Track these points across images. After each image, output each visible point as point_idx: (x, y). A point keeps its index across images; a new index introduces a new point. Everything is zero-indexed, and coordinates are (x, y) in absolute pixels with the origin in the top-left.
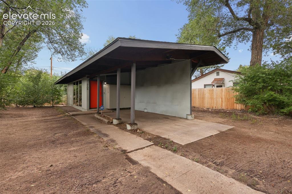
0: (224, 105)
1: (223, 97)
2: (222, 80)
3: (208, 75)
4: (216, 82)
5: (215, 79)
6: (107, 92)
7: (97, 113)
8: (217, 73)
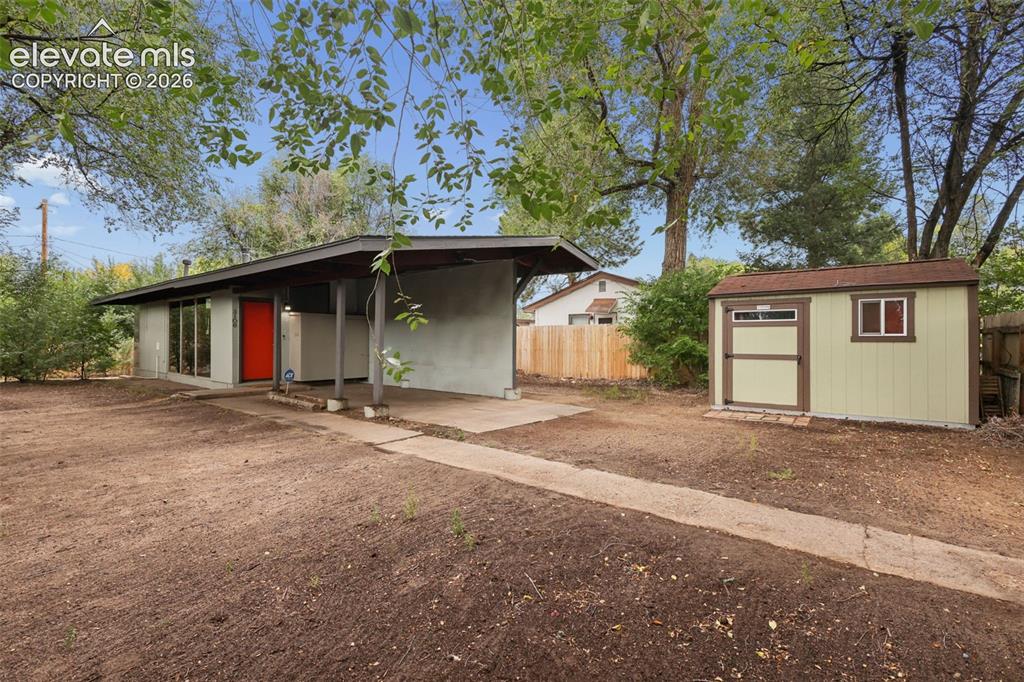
0: (605, 367)
1: (605, 349)
2: (612, 302)
3: (579, 288)
4: (596, 308)
5: (595, 300)
6: (291, 335)
7: (273, 390)
8: (600, 284)
